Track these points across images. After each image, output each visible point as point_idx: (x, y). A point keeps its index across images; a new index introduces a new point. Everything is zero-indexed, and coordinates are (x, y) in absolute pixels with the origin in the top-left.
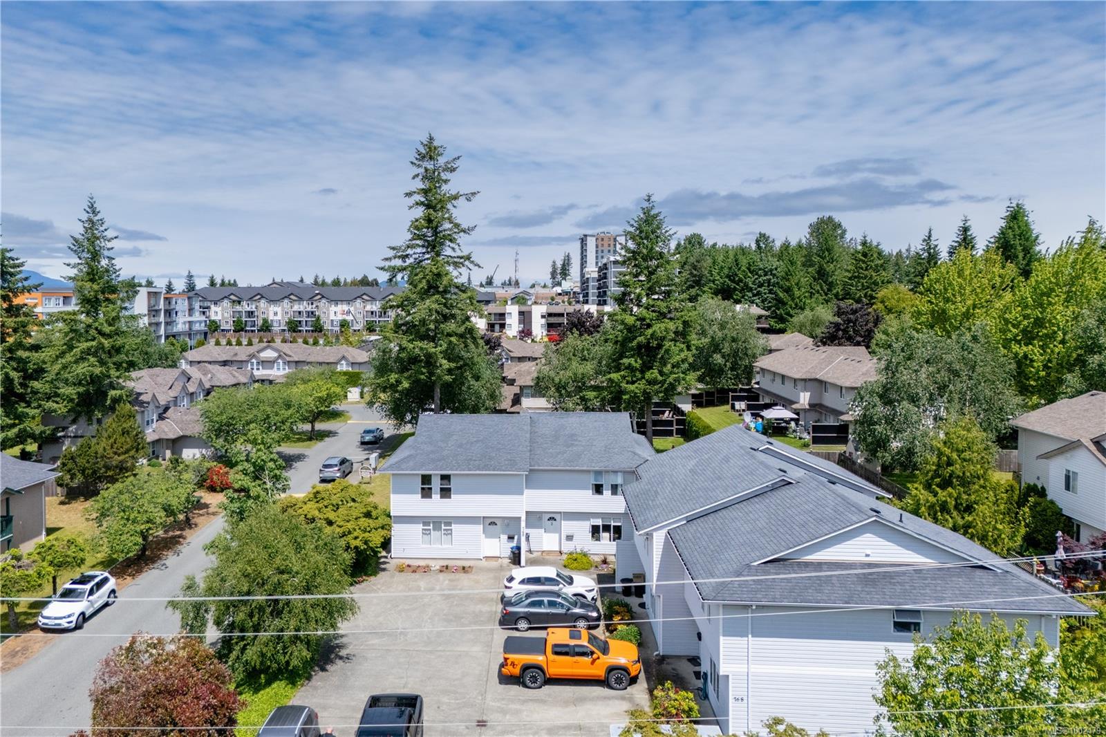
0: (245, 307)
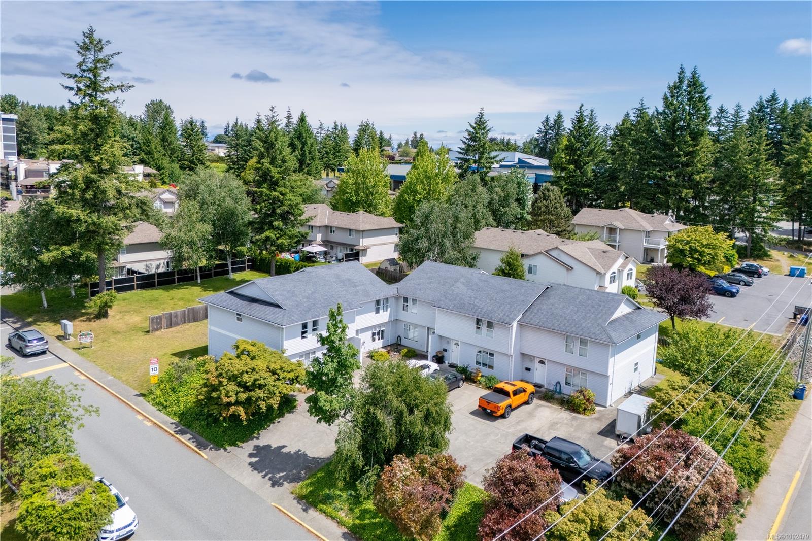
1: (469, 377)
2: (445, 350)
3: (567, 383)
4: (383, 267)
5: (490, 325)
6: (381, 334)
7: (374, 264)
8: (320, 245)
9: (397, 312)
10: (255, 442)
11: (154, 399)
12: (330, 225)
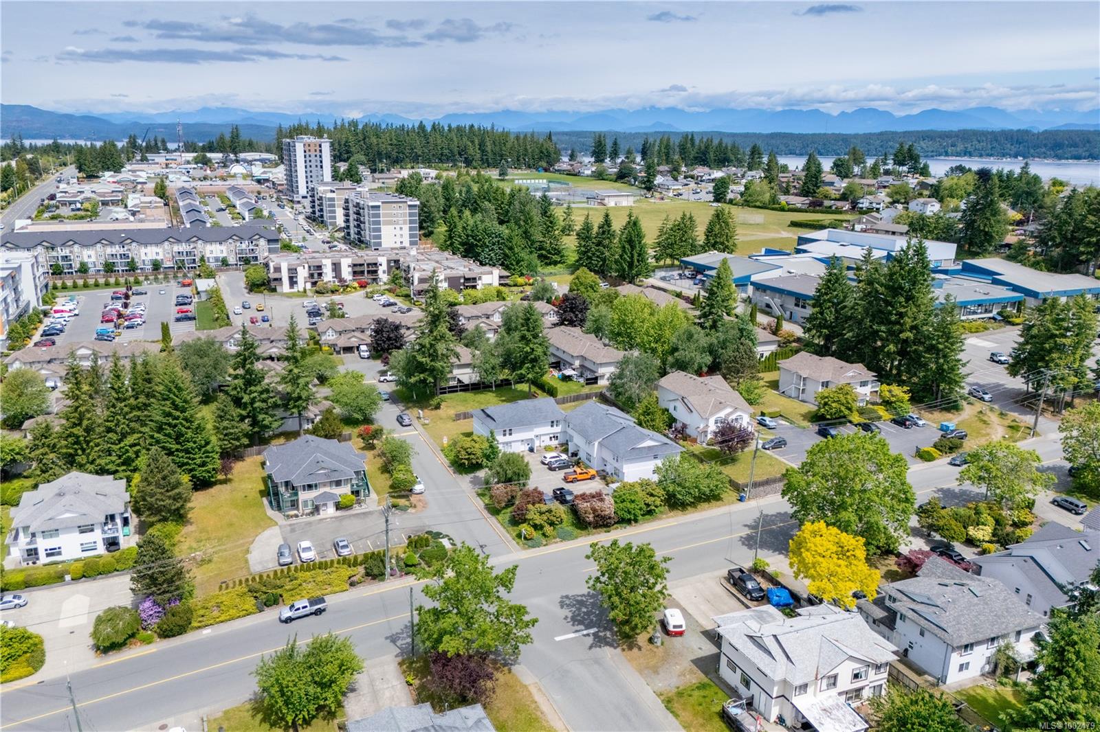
0: (61, 252)
2: (578, 450)
6: (556, 438)
9: (565, 427)
10: (475, 474)
11: (445, 453)
12: (584, 355)
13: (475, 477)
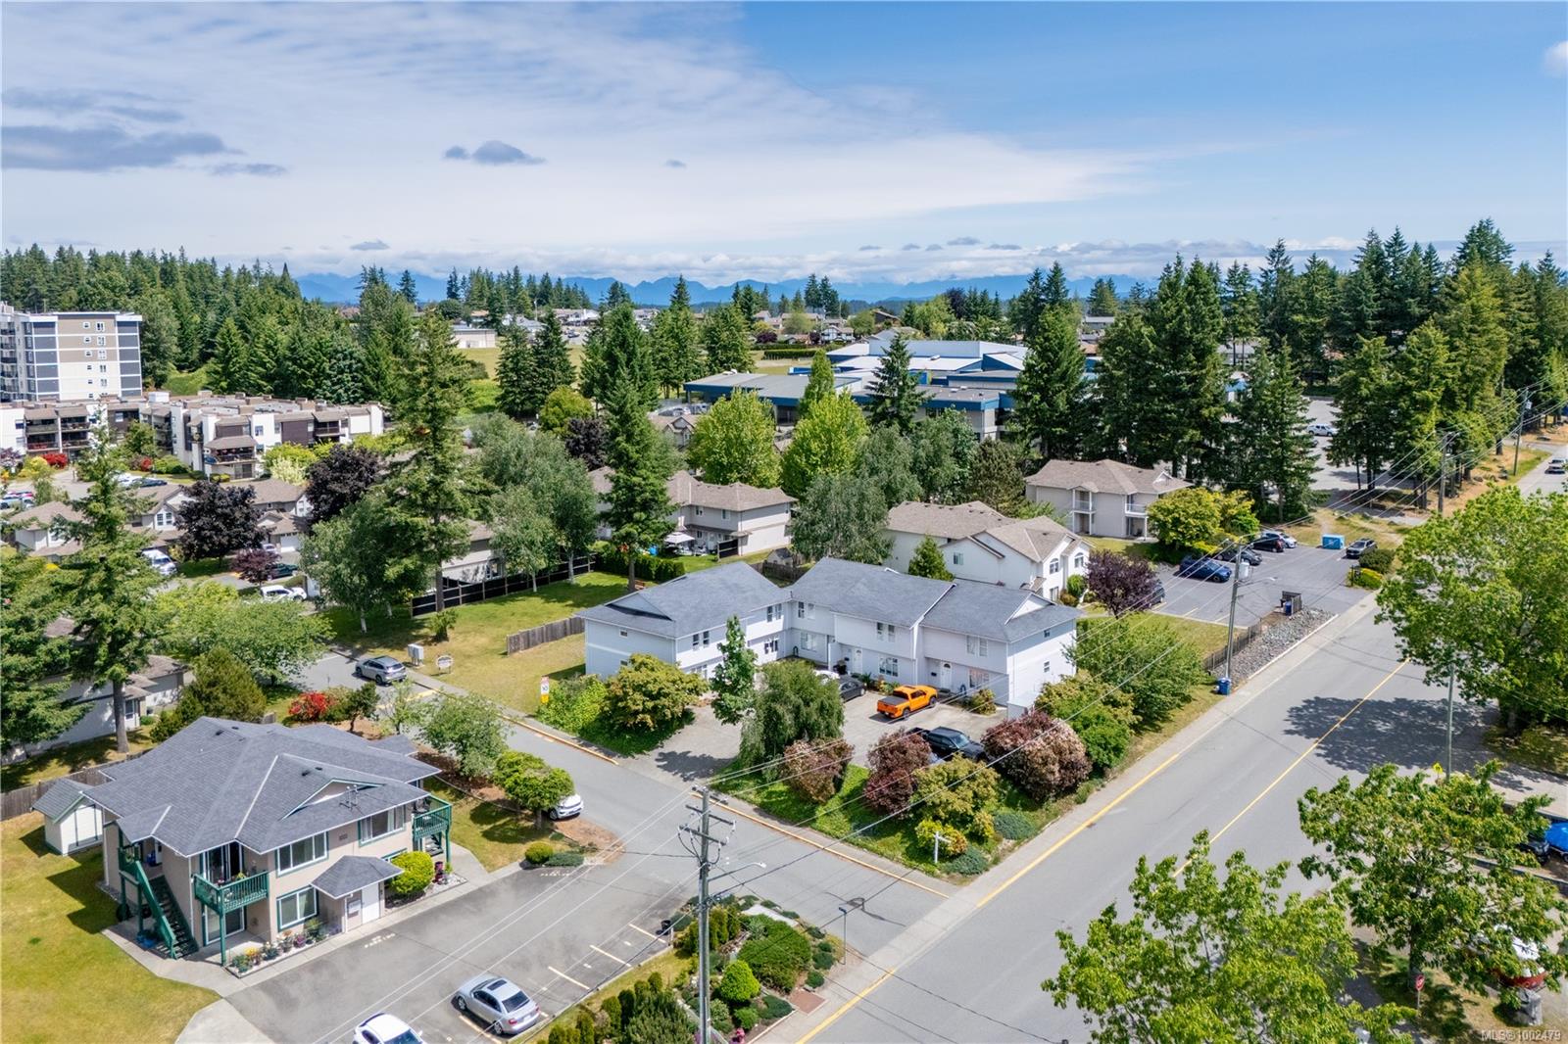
1: (872, 686)
2: (847, 659)
3: (971, 686)
4: (771, 561)
5: (891, 628)
6: (775, 645)
7: (759, 555)
8: (683, 532)
9: (792, 617)
10: (660, 750)
11: (547, 719)
12: (696, 504)
13: (664, 756)
